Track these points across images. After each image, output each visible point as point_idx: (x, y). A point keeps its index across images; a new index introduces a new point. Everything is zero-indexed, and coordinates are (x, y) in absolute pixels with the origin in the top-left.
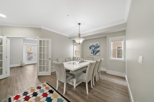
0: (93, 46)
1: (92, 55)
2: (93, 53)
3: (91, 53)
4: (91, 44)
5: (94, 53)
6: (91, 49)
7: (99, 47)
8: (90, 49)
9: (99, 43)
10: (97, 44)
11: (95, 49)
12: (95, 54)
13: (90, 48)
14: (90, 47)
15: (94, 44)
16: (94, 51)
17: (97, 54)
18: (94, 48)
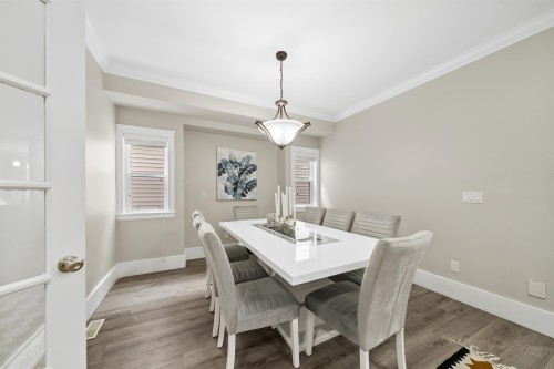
0: (234, 163)
1: (230, 197)
2: (235, 190)
3: (226, 190)
4: (225, 154)
5: (239, 191)
6: (225, 176)
7: (254, 169)
8: (220, 174)
9: (252, 154)
10: (249, 158)
11: (240, 174)
12: (243, 195)
13: (221, 169)
14: (220, 166)
15: (239, 156)
16: (236, 184)
17: (249, 195)
18: (236, 172)
